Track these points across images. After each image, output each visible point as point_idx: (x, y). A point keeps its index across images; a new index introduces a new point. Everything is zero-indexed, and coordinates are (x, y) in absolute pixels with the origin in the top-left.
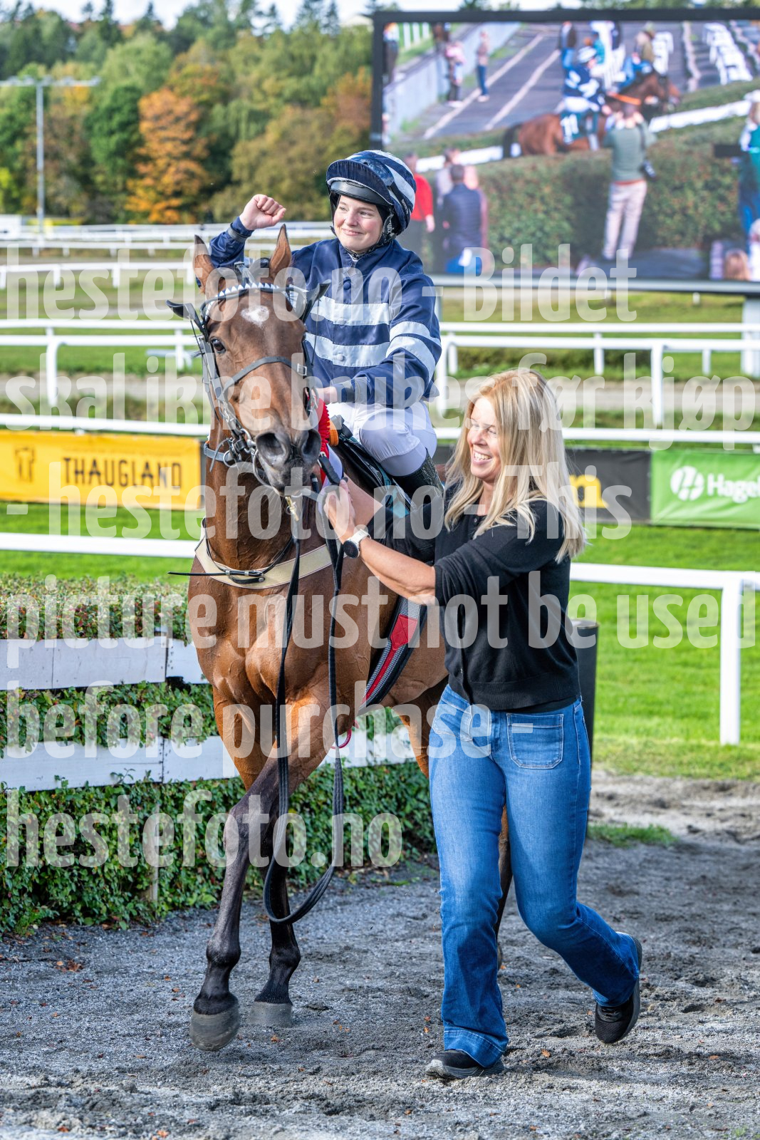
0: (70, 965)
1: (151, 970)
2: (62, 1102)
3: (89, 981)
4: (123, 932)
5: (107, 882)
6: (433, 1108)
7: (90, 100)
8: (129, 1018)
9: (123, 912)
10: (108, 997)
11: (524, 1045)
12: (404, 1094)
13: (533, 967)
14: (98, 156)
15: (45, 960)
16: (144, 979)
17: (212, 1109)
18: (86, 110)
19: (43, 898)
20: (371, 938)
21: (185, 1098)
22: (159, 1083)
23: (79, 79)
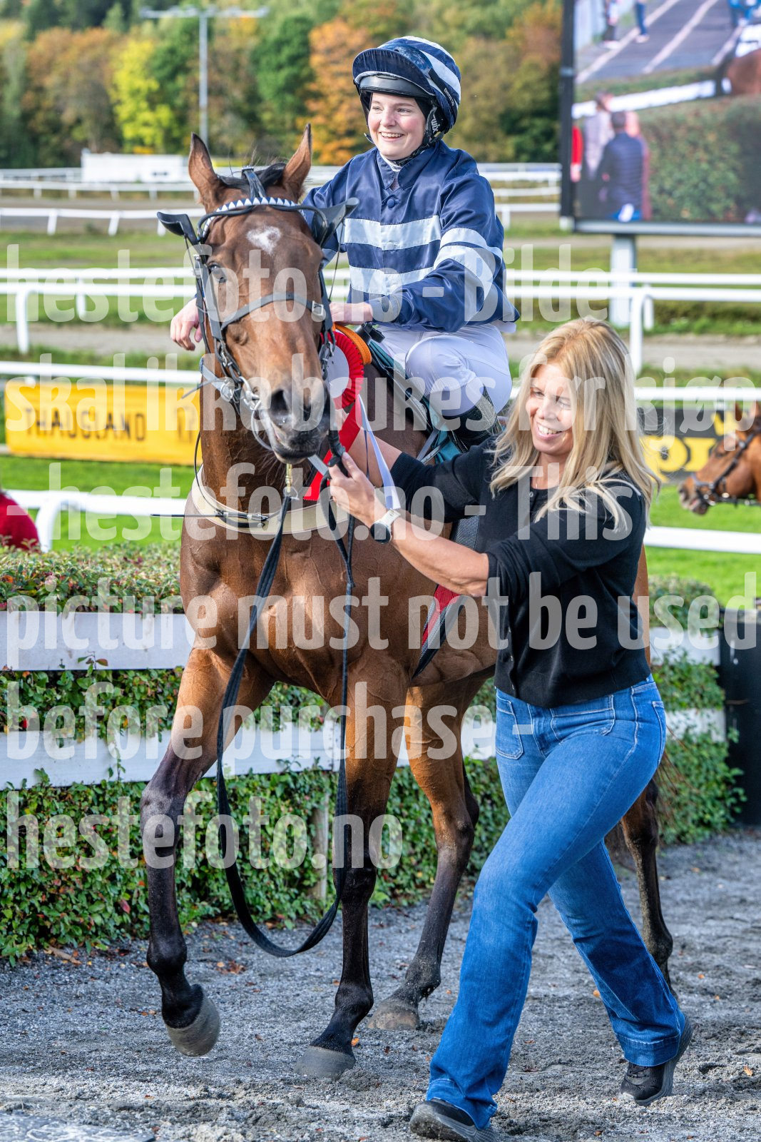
0: (231, 966)
1: (318, 974)
2: (223, 1116)
3: (252, 984)
4: (289, 932)
5: (272, 877)
6: (625, 1130)
7: (257, 32)
8: (295, 1025)
9: (289, 910)
10: (272, 1002)
11: (724, 1062)
12: (593, 1113)
13: (734, 977)
14: (266, 91)
15: (205, 960)
16: (313, 983)
17: (385, 1125)
18: (253, 42)
19: (202, 893)
20: (557, 943)
21: (356, 1113)
22: (327, 1097)
23: (245, 9)
